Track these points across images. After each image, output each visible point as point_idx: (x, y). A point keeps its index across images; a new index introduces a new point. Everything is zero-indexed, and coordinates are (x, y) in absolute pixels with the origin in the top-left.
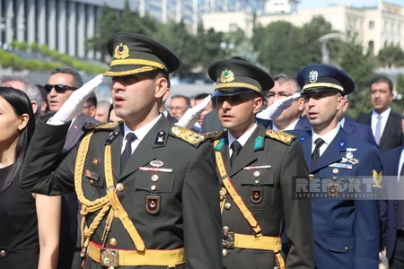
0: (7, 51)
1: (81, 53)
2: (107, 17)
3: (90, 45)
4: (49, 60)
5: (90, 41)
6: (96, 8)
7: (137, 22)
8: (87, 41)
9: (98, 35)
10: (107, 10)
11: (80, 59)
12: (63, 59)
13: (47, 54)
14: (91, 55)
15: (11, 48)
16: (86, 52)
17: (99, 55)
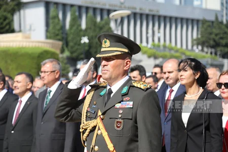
0: (150, 48)
1: (190, 47)
2: (205, 26)
3: (195, 42)
4: (173, 52)
5: (195, 40)
6: (198, 21)
7: (223, 27)
8: (193, 40)
9: (199, 36)
10: (204, 22)
11: (189, 50)
12: (180, 51)
13: (171, 49)
14: (195, 48)
15: (152, 47)
16: (192, 46)
17: (200, 47)
